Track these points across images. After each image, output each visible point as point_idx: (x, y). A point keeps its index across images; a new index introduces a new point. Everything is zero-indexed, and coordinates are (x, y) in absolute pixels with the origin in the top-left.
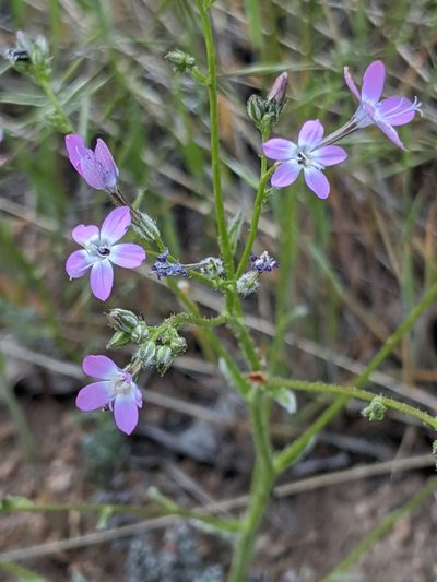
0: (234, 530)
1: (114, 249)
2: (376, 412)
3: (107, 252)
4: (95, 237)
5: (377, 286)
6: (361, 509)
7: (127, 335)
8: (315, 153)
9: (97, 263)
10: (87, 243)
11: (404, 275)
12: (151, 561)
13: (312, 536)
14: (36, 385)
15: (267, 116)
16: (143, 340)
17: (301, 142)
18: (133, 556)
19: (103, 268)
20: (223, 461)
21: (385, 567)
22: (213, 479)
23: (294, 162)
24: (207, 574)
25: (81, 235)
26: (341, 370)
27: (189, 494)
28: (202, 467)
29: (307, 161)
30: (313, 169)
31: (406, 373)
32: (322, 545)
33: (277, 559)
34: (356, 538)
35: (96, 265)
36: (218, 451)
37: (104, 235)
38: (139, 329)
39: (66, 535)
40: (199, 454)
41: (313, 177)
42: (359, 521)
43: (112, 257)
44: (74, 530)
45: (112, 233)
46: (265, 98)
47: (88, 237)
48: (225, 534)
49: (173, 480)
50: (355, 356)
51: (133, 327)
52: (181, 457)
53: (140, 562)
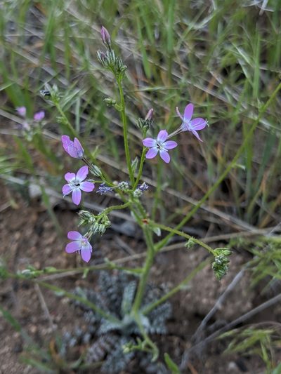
0: (140, 272)
1: (81, 184)
2: (190, 245)
3: (79, 185)
4: (74, 178)
5: (199, 164)
6: (192, 257)
7: (86, 221)
8: (164, 144)
9: (74, 189)
10: (71, 181)
11: (209, 161)
12: (108, 279)
13: (173, 266)
14: (63, 206)
15: (145, 126)
16: (93, 223)
17: (158, 139)
18: (101, 277)
19: (77, 191)
20: (137, 236)
21: (201, 280)
22: (134, 243)
23: (155, 148)
24: (130, 284)
25: (68, 177)
26: (184, 201)
27: (124, 249)
28: (129, 239)
29: (161, 148)
30: (163, 150)
31: (210, 202)
32: (177, 270)
33: (159, 276)
34: (190, 269)
35: (74, 190)
36: (136, 232)
37: (78, 178)
38: (91, 219)
39: (75, 266)
40: (128, 233)
41: (163, 154)
42: (191, 261)
43: (81, 187)
44: (78, 265)
45: (81, 177)
46: (144, 119)
47: (71, 178)
48: (136, 274)
49: (117, 243)
50: (190, 195)
51: (89, 218)
52: (121, 234)
53: (104, 280)
